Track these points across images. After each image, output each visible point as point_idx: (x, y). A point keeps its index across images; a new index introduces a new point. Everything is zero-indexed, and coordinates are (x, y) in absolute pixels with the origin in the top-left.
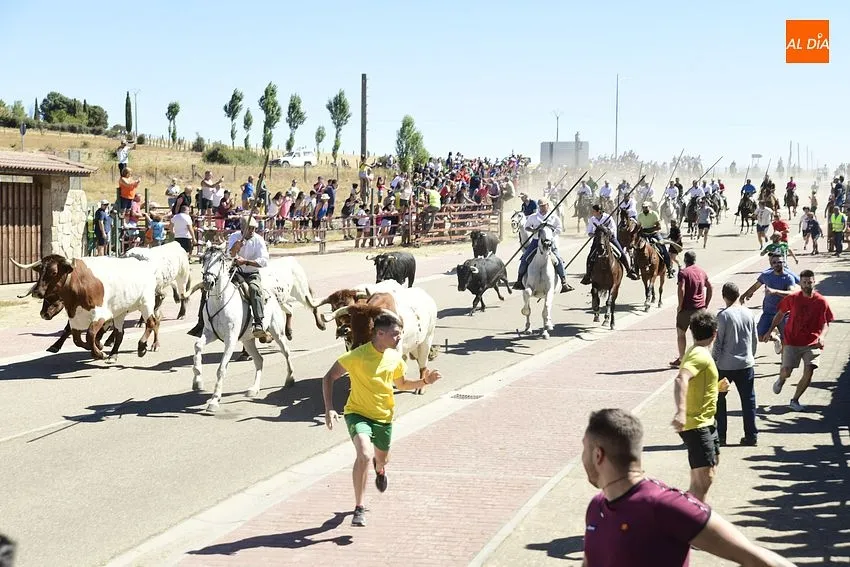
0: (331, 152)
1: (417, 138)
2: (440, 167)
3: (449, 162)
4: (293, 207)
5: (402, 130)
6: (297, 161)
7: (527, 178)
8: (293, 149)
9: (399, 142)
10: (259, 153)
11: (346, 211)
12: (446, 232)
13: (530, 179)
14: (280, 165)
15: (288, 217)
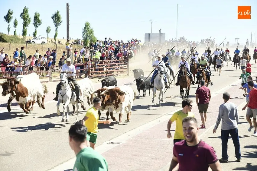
0: (54, 37)
1: (91, 32)
2: (102, 44)
3: (106, 42)
4: (37, 62)
5: (85, 28)
6: (38, 42)
7: (139, 50)
8: (37, 36)
9: (84, 33)
10: (21, 37)
11: (61, 64)
12: (104, 72)
13: (141, 49)
14: (31, 43)
15: (35, 66)
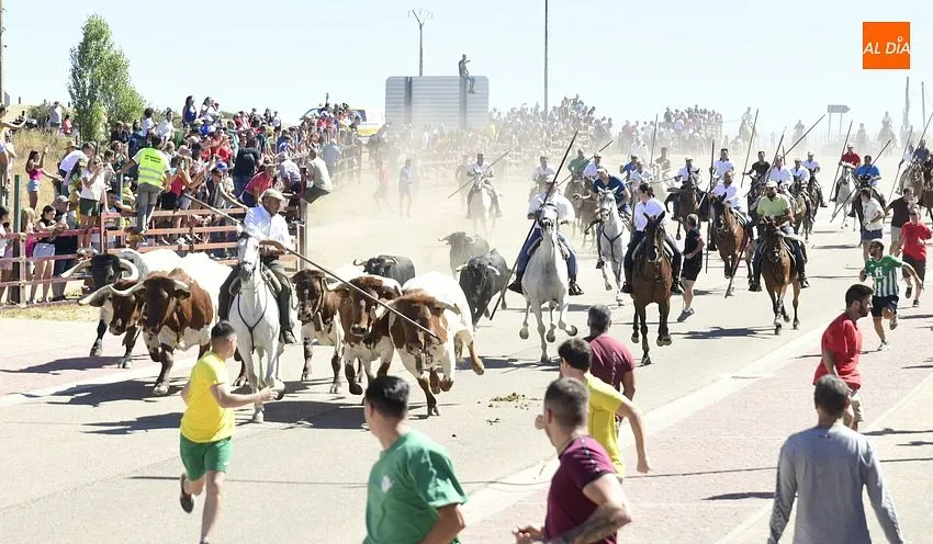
1: (115, 68)
3: (189, 116)
5: (83, 47)
7: (359, 159)
9: (77, 74)
13: (365, 156)
